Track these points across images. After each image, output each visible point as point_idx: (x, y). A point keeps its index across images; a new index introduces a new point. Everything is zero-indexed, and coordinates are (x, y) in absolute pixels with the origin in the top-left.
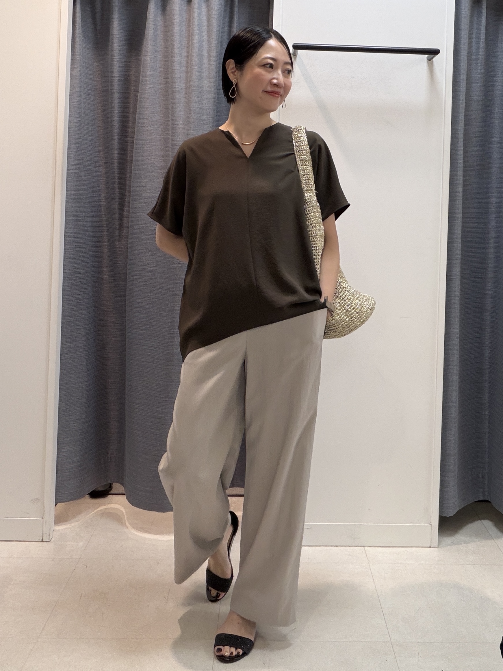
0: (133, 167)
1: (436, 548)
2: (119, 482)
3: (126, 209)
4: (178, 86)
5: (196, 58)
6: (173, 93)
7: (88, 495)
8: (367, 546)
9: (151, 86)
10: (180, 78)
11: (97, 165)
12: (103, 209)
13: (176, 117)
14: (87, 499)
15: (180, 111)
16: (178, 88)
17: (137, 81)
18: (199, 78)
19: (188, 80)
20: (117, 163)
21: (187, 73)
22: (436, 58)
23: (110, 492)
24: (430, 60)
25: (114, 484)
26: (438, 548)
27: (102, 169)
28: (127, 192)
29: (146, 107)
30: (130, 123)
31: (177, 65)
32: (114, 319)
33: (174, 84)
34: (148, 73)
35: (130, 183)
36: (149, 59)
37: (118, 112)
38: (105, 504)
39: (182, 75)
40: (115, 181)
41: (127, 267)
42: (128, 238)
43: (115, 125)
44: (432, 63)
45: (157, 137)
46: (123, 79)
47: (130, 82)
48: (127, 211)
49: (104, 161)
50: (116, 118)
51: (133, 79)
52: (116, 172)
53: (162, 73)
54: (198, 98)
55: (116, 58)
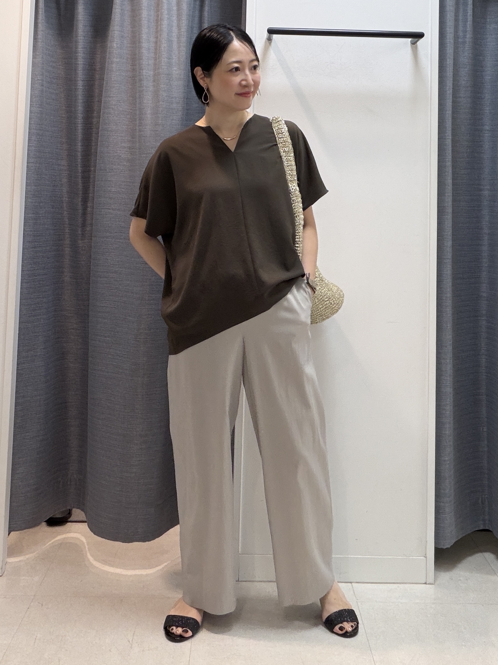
0: (97, 161)
1: (432, 584)
2: (78, 508)
3: (89, 204)
4: (146, 73)
5: (165, 44)
6: (141, 80)
7: (44, 523)
8: (355, 582)
9: (117, 73)
10: (148, 65)
11: (59, 159)
12: (65, 205)
13: (143, 106)
14: (44, 528)
15: (148, 99)
16: (146, 75)
17: (103, 68)
18: (168, 65)
19: (157, 66)
20: (80, 156)
21: (155, 59)
22: (421, 42)
23: (69, 520)
24: (413, 43)
25: (74, 510)
26: (434, 584)
27: (64, 163)
28: (91, 188)
29: (112, 95)
30: (95, 112)
31: (145, 51)
32: (75, 325)
33: (142, 72)
34: (115, 60)
35: (94, 177)
36: (115, 45)
37: (81, 101)
38: (63, 533)
39: (150, 61)
40: (78, 174)
41: (90, 268)
42: (92, 236)
43: (79, 115)
44: (416, 47)
45: (123, 128)
46: (87, 66)
47: (95, 70)
48: (91, 207)
49: (67, 154)
50: (80, 108)
51: (98, 67)
52: (79, 166)
53: (129, 60)
54: (167, 86)
55: (80, 45)
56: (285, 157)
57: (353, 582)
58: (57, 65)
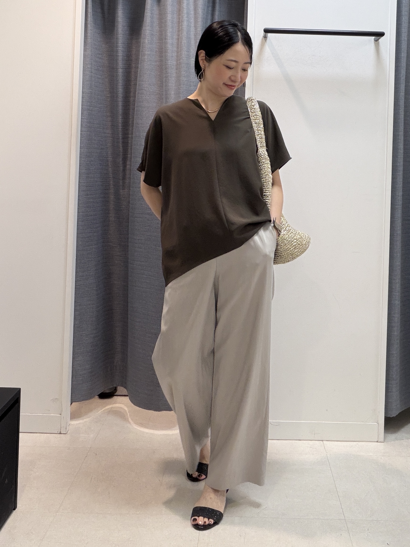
0: (134, 130)
1: (382, 442)
2: (122, 386)
3: (128, 163)
4: (170, 63)
5: (185, 40)
6: (166, 68)
7: (97, 396)
8: (325, 441)
9: (149, 63)
10: (172, 57)
11: (105, 128)
12: (110, 164)
13: (169, 88)
14: (97, 400)
15: (172, 83)
16: (170, 64)
17: (137, 59)
18: (187, 56)
19: (179, 58)
20: (121, 126)
21: (178, 52)
22: (381, 40)
23: (115, 394)
24: (376, 41)
25: (118, 387)
26: (384, 442)
27: (109, 131)
28: (129, 151)
29: (145, 80)
30: (132, 93)
31: (169, 46)
32: (118, 253)
33: (167, 61)
34: (147, 53)
35: (132, 142)
36: (147, 41)
37: (122, 84)
38: (111, 404)
39: (173, 54)
40: (119, 140)
41: (129, 211)
42: (130, 187)
43: (120, 95)
44: (378, 44)
45: (153, 105)
46: (126, 57)
47: (131, 60)
48: (129, 165)
49: (111, 125)
50: (120, 89)
51: (134, 57)
52: (120, 134)
53: (157, 53)
54: (187, 73)
55: (120, 41)
56: (256, 128)
57: (324, 440)
58: (102, 57)
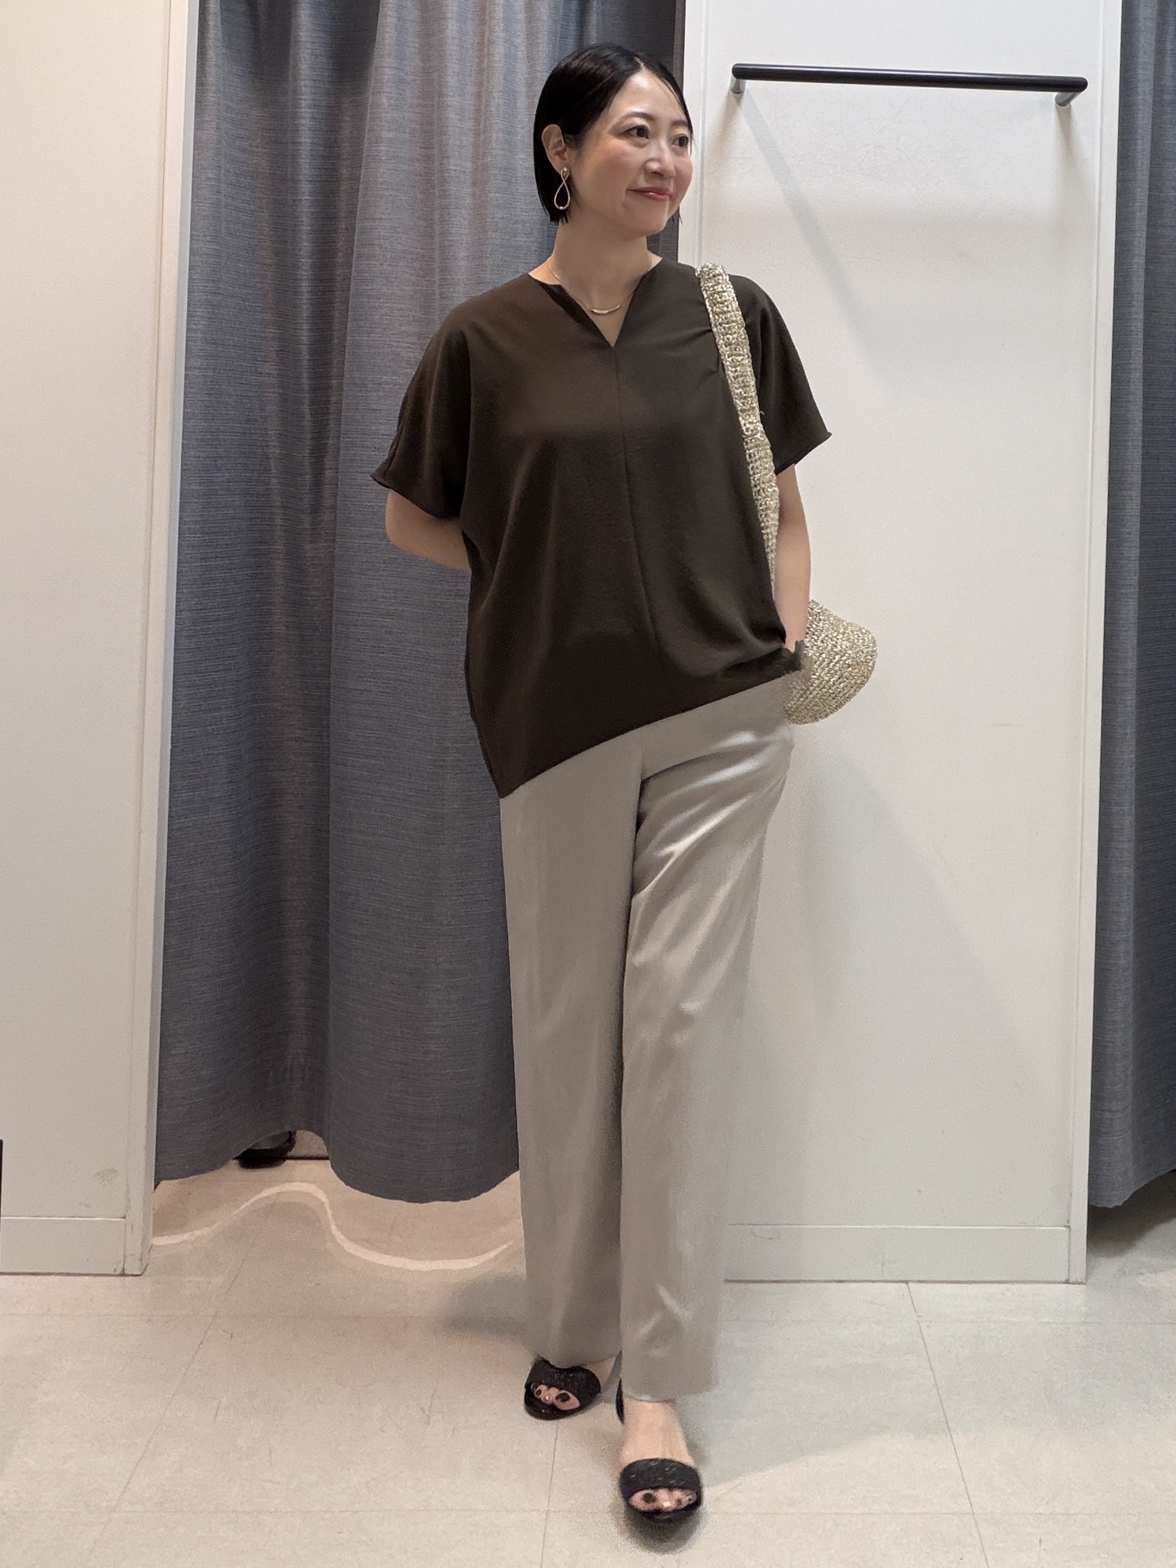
0: (346, 363)
1: (1081, 1283)
2: (311, 1129)
3: (328, 462)
4: (456, 165)
5: (498, 98)
6: (443, 182)
7: (235, 1161)
8: (914, 1281)
9: (391, 166)
10: (461, 146)
11: (259, 359)
12: (272, 464)
13: (451, 241)
14: (233, 1173)
15: (461, 225)
16: (455, 170)
17: (356, 156)
18: (506, 147)
19: (480, 149)
20: (307, 354)
21: (477, 134)
22: (1079, 100)
23: (290, 1154)
24: (1062, 103)
25: (298, 1132)
26: (1085, 1284)
27: (270, 368)
28: (332, 425)
29: (379, 216)
30: (340, 254)
31: (452, 116)
32: (298, 731)
33: (445, 161)
34: (385, 134)
35: (339, 403)
36: (385, 100)
37: (309, 228)
38: (275, 1183)
39: (464, 139)
40: (302, 395)
41: (331, 606)
42: (334, 535)
43: (303, 260)
44: (1069, 112)
45: (404, 290)
46: (322, 148)
47: (338, 157)
48: (331, 469)
49: (277, 349)
50: (305, 244)
51: (346, 149)
52: (305, 375)
53: (417, 135)
54: (504, 196)
55: (304, 99)
56: (729, 357)
57: (910, 1281)
58: (251, 146)
